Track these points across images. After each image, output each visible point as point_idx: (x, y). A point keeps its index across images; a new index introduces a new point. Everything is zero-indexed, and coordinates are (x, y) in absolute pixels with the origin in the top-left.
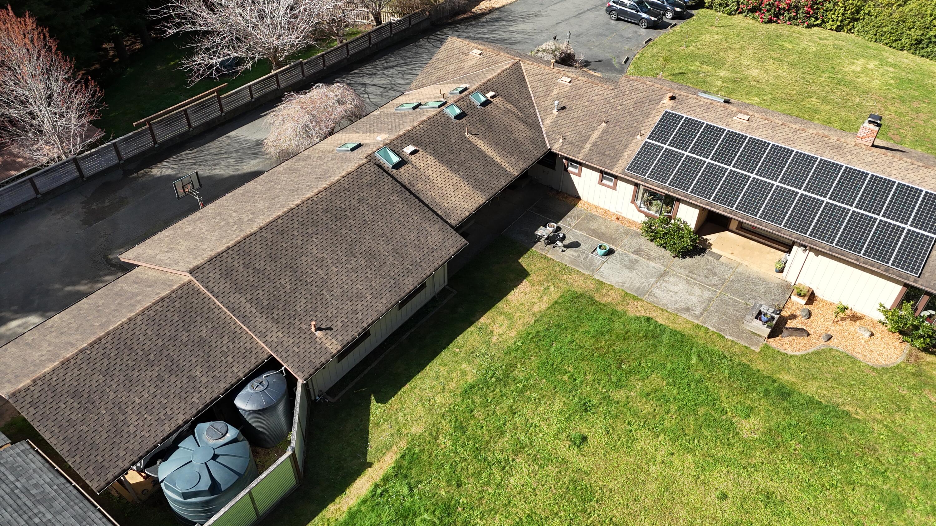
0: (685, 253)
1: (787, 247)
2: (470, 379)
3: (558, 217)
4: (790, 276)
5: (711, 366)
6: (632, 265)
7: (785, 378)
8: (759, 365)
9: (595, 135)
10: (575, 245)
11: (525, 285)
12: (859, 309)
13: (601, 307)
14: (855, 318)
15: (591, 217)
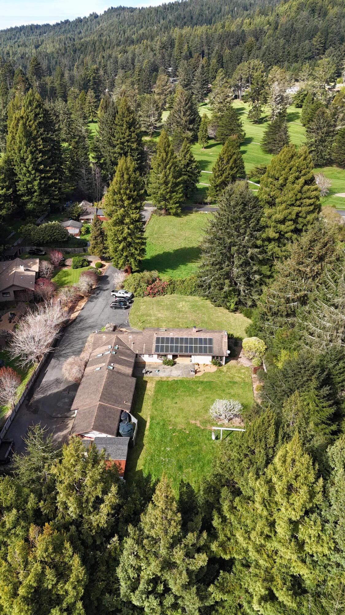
0: (173, 365)
1: (191, 356)
2: (151, 402)
3: (144, 368)
4: (193, 362)
5: (189, 383)
6: (164, 371)
7: (201, 380)
8: (196, 380)
9: (144, 347)
10: (151, 372)
11: (148, 384)
12: (206, 363)
13: (164, 381)
14: (207, 365)
15: (150, 365)
